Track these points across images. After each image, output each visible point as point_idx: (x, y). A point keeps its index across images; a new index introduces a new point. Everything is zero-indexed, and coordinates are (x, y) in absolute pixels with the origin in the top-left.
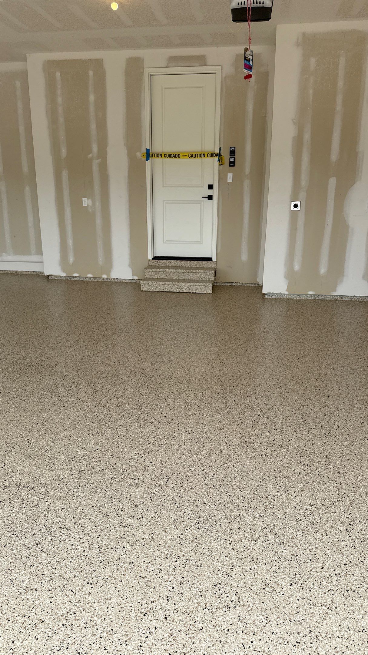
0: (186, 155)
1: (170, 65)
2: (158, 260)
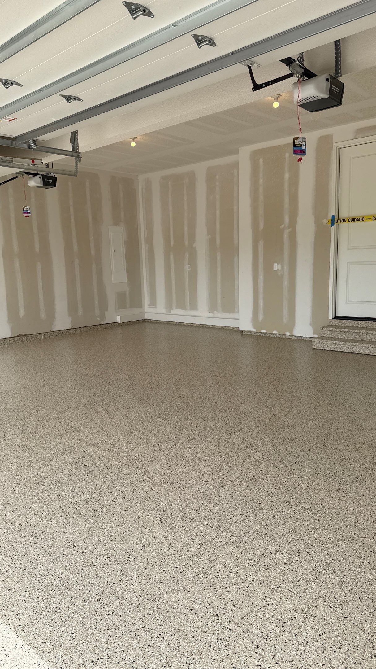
0: (370, 218)
1: (357, 136)
2: (338, 320)
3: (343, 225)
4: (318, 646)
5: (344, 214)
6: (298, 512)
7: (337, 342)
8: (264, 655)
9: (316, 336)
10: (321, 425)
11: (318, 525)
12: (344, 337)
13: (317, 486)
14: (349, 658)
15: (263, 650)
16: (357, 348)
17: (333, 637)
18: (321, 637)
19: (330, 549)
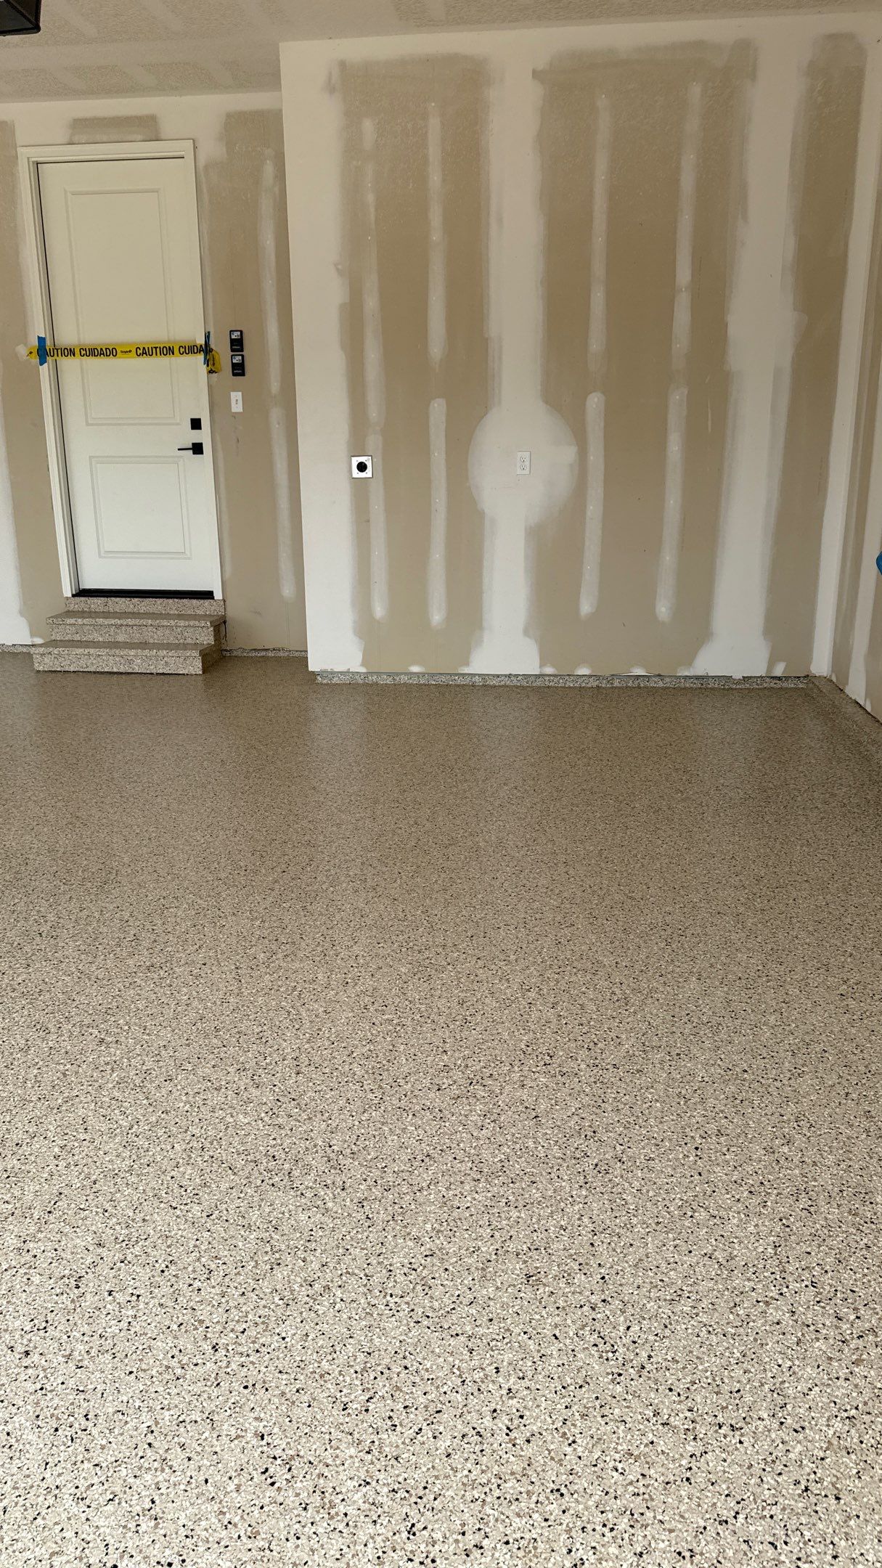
0: (130, 351)
1: (76, 139)
2: (87, 599)
3: (67, 364)
4: (162, 1294)
5: (67, 336)
6: (67, 1039)
7: (92, 651)
8: (45, 1363)
9: (39, 641)
10: (89, 840)
11: (118, 1052)
12: (107, 638)
13: (101, 972)
14: (229, 1290)
15: (41, 1354)
16: (139, 662)
17: (190, 1265)
18: (166, 1273)
19: (153, 1093)
